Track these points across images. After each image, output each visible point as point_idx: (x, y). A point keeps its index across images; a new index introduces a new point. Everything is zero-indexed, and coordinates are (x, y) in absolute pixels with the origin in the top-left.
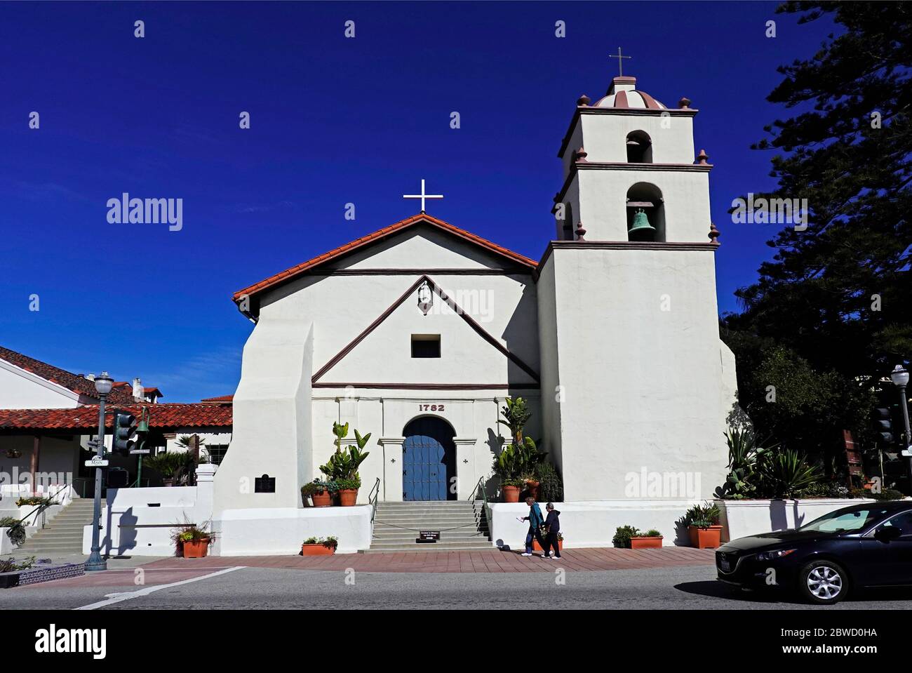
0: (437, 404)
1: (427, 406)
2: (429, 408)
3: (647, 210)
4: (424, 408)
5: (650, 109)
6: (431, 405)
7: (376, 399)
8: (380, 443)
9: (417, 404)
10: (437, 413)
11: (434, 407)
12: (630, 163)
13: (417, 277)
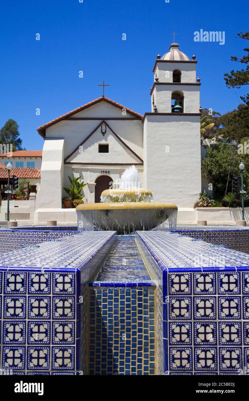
1: (104, 171)
4: (103, 173)
5: (181, 61)
7: (86, 169)
9: (101, 171)
11: (106, 172)
12: (173, 82)
13: (101, 121)
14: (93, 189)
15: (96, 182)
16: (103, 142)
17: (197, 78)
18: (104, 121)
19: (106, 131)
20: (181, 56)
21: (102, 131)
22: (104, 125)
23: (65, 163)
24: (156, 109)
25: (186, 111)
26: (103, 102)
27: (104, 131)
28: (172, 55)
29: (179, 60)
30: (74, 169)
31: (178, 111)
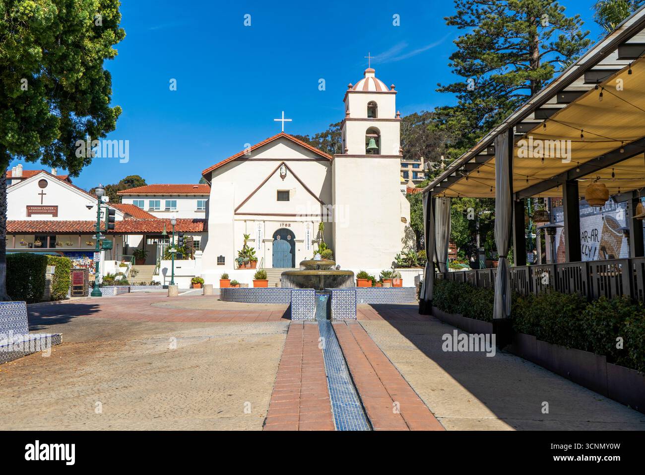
0: (288, 223)
1: (283, 224)
2: (284, 225)
3: (375, 138)
4: (282, 225)
5: (377, 91)
6: (285, 223)
7: (262, 220)
8: (264, 241)
9: (279, 223)
10: (287, 227)
11: (286, 225)
12: (369, 117)
13: (280, 162)
14: (270, 245)
15: (273, 237)
16: (283, 188)
17: (396, 112)
18: (283, 162)
19: (286, 174)
20: (377, 85)
21: (281, 174)
22: (283, 167)
23: (235, 214)
24: (347, 150)
25: (383, 152)
26: (283, 139)
27: (283, 174)
28: (366, 85)
29: (374, 90)
30: (247, 222)
31: (373, 152)
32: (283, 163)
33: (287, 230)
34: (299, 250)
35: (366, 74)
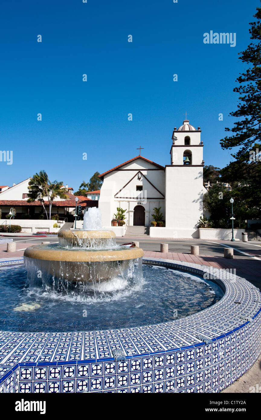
5: (190, 131)
7: (128, 201)
8: (128, 212)
9: (137, 202)
12: (185, 144)
13: (138, 171)
14: (132, 214)
15: (134, 210)
16: (140, 185)
17: (201, 141)
20: (190, 128)
21: (138, 177)
22: (140, 174)
23: (115, 198)
24: (173, 163)
25: (193, 164)
26: (139, 159)
27: (140, 177)
28: (184, 128)
29: (188, 130)
30: (121, 202)
31: (188, 163)
32: (140, 172)
33: (141, 206)
34: (147, 217)
35: (184, 123)
